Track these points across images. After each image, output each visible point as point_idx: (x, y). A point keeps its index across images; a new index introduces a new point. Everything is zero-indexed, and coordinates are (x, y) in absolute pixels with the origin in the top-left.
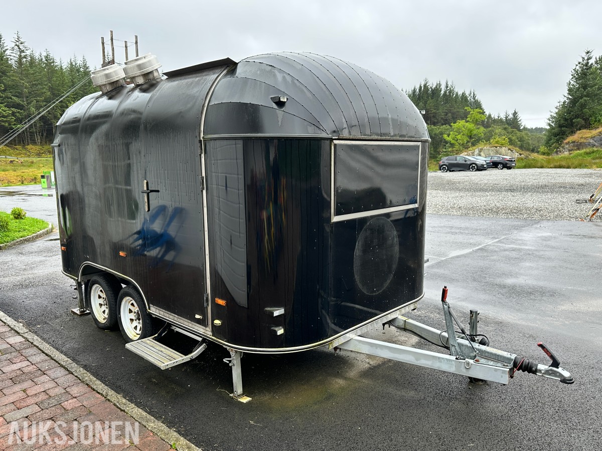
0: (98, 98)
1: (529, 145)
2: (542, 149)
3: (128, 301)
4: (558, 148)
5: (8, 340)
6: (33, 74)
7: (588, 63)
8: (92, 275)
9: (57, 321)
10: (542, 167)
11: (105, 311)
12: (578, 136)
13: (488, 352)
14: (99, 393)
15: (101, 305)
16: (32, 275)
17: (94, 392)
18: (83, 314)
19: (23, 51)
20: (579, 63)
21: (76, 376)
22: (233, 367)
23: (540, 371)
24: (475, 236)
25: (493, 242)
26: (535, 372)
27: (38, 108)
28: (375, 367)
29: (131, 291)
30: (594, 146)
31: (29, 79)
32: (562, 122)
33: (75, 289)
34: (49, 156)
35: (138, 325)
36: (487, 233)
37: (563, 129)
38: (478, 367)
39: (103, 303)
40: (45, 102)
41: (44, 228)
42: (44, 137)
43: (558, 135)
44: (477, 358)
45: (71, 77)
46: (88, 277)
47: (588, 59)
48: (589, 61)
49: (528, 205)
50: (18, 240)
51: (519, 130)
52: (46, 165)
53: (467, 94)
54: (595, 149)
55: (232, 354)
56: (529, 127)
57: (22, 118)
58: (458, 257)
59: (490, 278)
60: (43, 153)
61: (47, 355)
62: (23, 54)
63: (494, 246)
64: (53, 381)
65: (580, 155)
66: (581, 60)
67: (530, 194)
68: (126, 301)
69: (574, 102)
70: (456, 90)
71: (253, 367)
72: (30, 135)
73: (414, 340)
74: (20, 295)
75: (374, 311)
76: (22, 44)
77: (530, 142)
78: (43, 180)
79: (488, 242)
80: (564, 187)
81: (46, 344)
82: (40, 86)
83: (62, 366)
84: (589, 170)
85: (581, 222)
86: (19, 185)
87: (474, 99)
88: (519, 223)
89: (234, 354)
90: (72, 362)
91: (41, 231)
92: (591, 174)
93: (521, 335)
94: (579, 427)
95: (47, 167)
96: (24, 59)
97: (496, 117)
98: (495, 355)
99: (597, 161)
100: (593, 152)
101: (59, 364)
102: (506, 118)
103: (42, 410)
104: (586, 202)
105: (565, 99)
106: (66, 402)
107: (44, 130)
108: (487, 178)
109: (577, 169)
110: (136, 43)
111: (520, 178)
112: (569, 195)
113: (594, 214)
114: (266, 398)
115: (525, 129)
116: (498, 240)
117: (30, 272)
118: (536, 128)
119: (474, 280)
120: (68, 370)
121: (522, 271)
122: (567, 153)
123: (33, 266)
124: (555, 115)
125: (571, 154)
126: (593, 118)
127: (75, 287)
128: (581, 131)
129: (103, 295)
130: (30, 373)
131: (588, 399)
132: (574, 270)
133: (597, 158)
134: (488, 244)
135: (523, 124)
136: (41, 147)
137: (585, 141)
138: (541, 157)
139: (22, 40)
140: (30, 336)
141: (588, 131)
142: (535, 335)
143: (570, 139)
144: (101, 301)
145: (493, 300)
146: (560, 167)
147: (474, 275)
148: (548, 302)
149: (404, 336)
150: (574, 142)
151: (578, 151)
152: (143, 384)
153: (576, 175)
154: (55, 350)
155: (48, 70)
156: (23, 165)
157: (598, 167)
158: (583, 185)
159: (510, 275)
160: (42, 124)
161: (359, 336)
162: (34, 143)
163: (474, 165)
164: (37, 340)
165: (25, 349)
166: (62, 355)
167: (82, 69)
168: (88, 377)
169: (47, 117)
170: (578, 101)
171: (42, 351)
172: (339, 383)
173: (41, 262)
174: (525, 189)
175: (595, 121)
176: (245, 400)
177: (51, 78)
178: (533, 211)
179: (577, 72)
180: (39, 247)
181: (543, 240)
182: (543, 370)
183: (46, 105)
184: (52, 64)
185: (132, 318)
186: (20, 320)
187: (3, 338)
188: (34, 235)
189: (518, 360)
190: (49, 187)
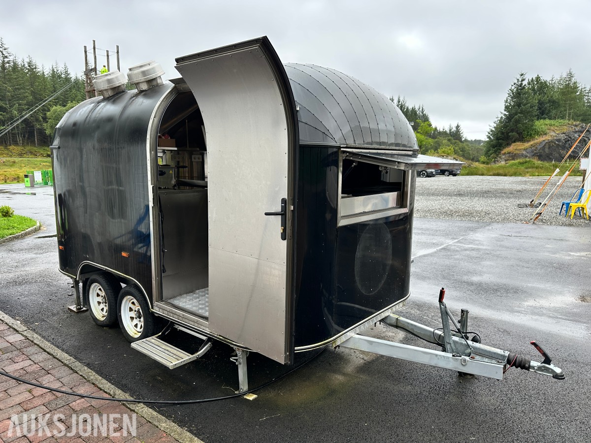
0: (99, 102)
1: (469, 155)
2: (483, 158)
3: (129, 300)
4: (495, 158)
5: (8, 338)
6: (16, 79)
7: (522, 84)
8: (90, 273)
9: (54, 318)
10: (482, 175)
11: (103, 308)
12: (513, 148)
14: (106, 392)
15: (99, 303)
16: (25, 272)
17: (102, 391)
18: (79, 311)
19: (6, 57)
20: (515, 84)
21: (81, 375)
22: (239, 366)
23: (533, 368)
24: (436, 237)
25: (453, 242)
26: (528, 368)
27: (20, 111)
28: (369, 363)
29: (133, 290)
30: (526, 156)
31: (12, 83)
32: (499, 135)
33: (72, 287)
34: (31, 156)
35: (138, 323)
36: (447, 234)
37: (500, 141)
38: (474, 364)
39: (101, 301)
40: (27, 105)
41: (32, 226)
42: (26, 138)
43: (496, 146)
44: (472, 355)
45: (52, 83)
46: (87, 276)
47: (522, 81)
48: (523, 82)
49: (477, 209)
50: (7, 237)
51: (461, 141)
52: (28, 165)
53: (417, 109)
54: (528, 159)
55: (239, 353)
56: (469, 139)
57: (5, 120)
58: (424, 256)
59: (457, 276)
60: (25, 153)
61: (48, 353)
62: (6, 60)
63: (455, 246)
64: (58, 381)
65: (515, 164)
66: (516, 82)
67: (477, 198)
68: (127, 300)
69: (509, 118)
70: (407, 105)
72: (13, 137)
73: (400, 335)
74: (15, 292)
75: (370, 310)
76: (5, 49)
77: (471, 152)
78: (26, 179)
79: (450, 242)
80: (504, 193)
81: (47, 343)
82: (22, 91)
83: (65, 365)
84: (523, 178)
85: (526, 225)
86: (2, 184)
87: (423, 113)
88: (473, 225)
89: (241, 353)
90: (75, 360)
91: (29, 229)
92: (526, 181)
93: (496, 329)
94: (566, 419)
95: (28, 166)
96: (7, 65)
97: (441, 130)
98: (489, 352)
99: (530, 170)
100: (526, 162)
101: (62, 362)
102: (450, 130)
103: (51, 411)
104: (527, 207)
105: (502, 115)
106: (74, 403)
107: (26, 132)
108: (437, 183)
109: (512, 177)
110: (118, 52)
111: (465, 185)
112: (511, 200)
113: (537, 218)
114: (271, 394)
115: (466, 140)
116: (457, 240)
117: (23, 269)
118: (475, 140)
119: (444, 278)
120: (72, 369)
121: (484, 270)
122: (503, 163)
123: (24, 263)
124: (494, 129)
125: (507, 163)
126: (526, 132)
127: (72, 285)
128: (515, 144)
129: (103, 294)
130: (33, 372)
131: (568, 391)
132: (530, 269)
133: (530, 168)
134: (449, 244)
135: (464, 136)
136: (23, 148)
137: (519, 152)
138: (482, 166)
139: (6, 46)
140: (29, 334)
141: (522, 143)
142: (508, 330)
143: (506, 150)
144: (100, 299)
145: (464, 297)
146: (498, 175)
147: (443, 273)
148: (514, 298)
149: (391, 332)
150: (509, 153)
151: (513, 161)
152: (149, 382)
153: (513, 183)
154: (56, 349)
155: (31, 75)
156: (5, 165)
157: (530, 176)
158: (520, 191)
159: (475, 273)
160: (24, 126)
161: (357, 334)
162: (16, 143)
163: (424, 172)
164: (37, 338)
165: (25, 347)
166: (64, 353)
167: (63, 76)
168: (93, 376)
169: (29, 119)
170: (514, 117)
171: (43, 349)
172: (338, 378)
173: (32, 259)
174: (472, 194)
175: (527, 135)
176: (251, 397)
177: (34, 83)
178: (483, 214)
179: (513, 92)
180: (28, 244)
181: (497, 241)
182: (535, 367)
183: (28, 109)
184: (35, 70)
185: (132, 316)
186: (17, 318)
187: (3, 336)
188: (23, 232)
189: (511, 357)
190: (32, 186)
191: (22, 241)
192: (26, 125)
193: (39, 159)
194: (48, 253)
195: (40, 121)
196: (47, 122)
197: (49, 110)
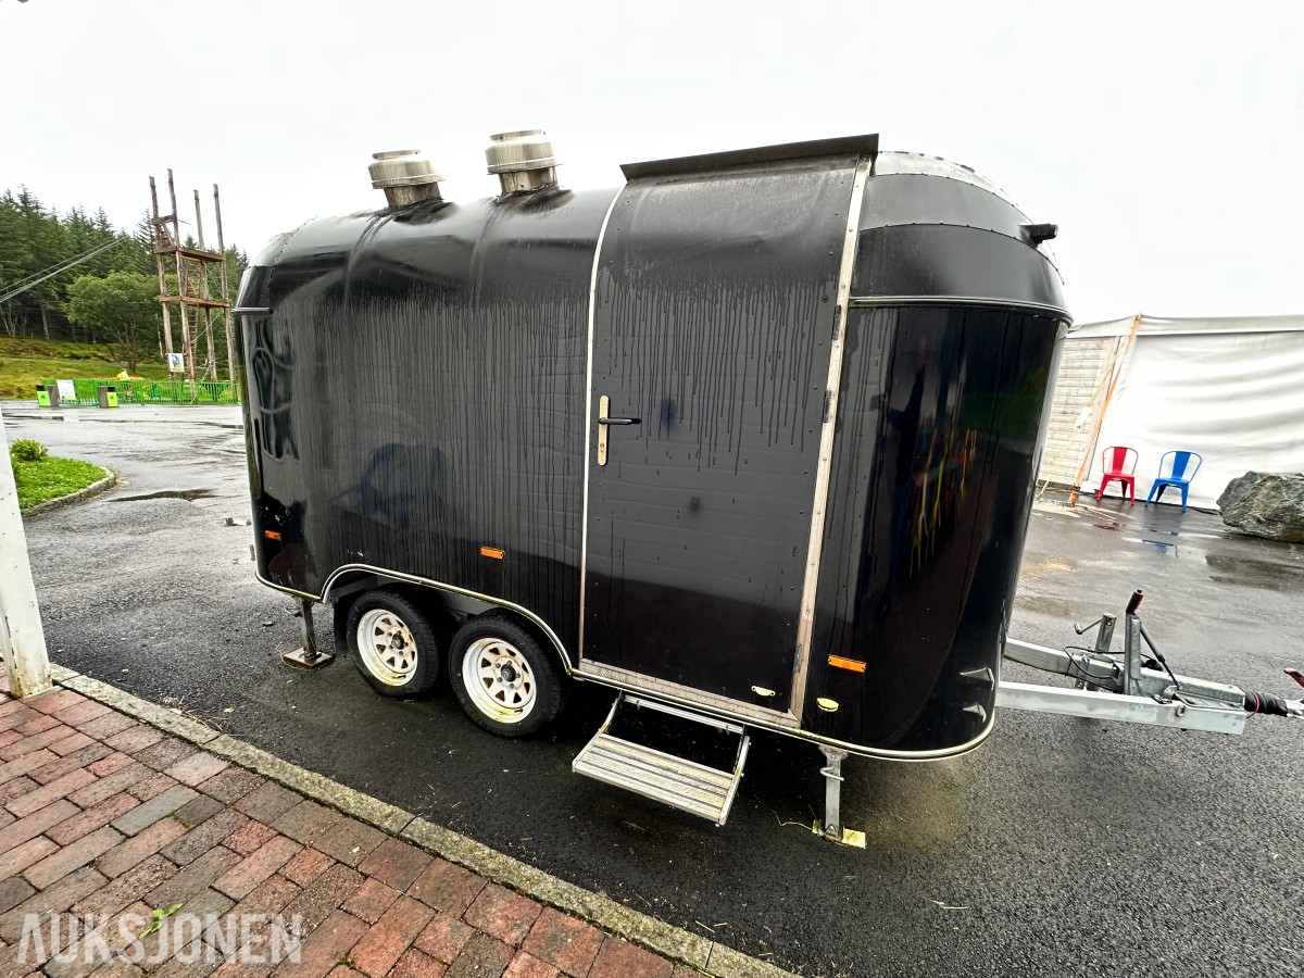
5: (178, 773)
9: (265, 688)
13: (1193, 686)
14: (561, 909)
15: (382, 648)
16: (126, 578)
18: (315, 663)
21: (456, 864)
26: (1283, 713)
29: (506, 627)
34: (36, 356)
35: (507, 690)
38: (1196, 714)
40: (25, 270)
41: (100, 479)
42: (23, 325)
45: (75, 236)
50: (49, 502)
60: (22, 351)
61: (321, 803)
68: (478, 648)
71: (779, 750)
74: (124, 628)
78: (40, 393)
82: (11, 243)
83: (391, 835)
89: (840, 757)
90: (409, 815)
91: (94, 484)
95: (40, 373)
98: (1210, 690)
101: (379, 828)
107: (23, 314)
110: (216, 194)
117: (117, 571)
120: (418, 846)
123: (113, 555)
136: (17, 342)
140: (232, 749)
144: (384, 640)
155: (28, 218)
160: (19, 305)
164: (260, 757)
165: (244, 794)
168: (490, 857)
173: (127, 545)
177: (35, 233)
180: (103, 514)
183: (26, 276)
184: (35, 211)
185: (489, 676)
186: (167, 700)
187: (159, 768)
188: (81, 491)
189: (1252, 698)
190: (55, 405)
191: (85, 507)
192: (23, 303)
193: (55, 361)
194: (160, 532)
195: (54, 298)
196: (68, 301)
197: (71, 282)
